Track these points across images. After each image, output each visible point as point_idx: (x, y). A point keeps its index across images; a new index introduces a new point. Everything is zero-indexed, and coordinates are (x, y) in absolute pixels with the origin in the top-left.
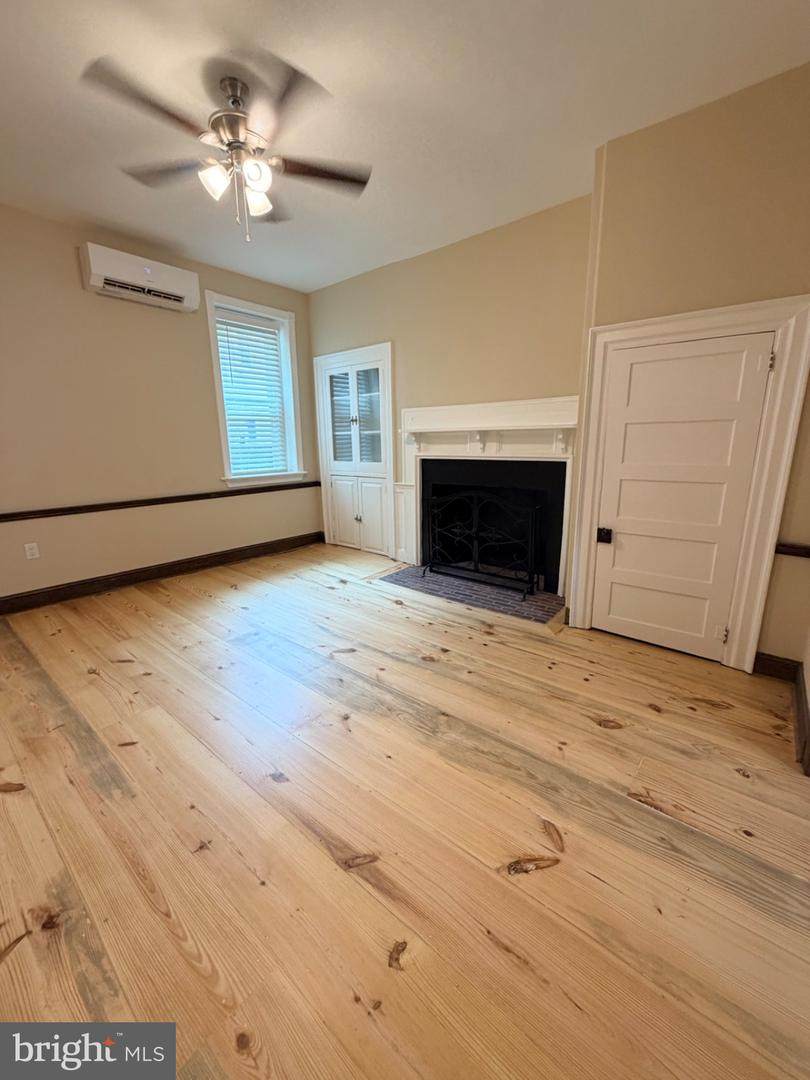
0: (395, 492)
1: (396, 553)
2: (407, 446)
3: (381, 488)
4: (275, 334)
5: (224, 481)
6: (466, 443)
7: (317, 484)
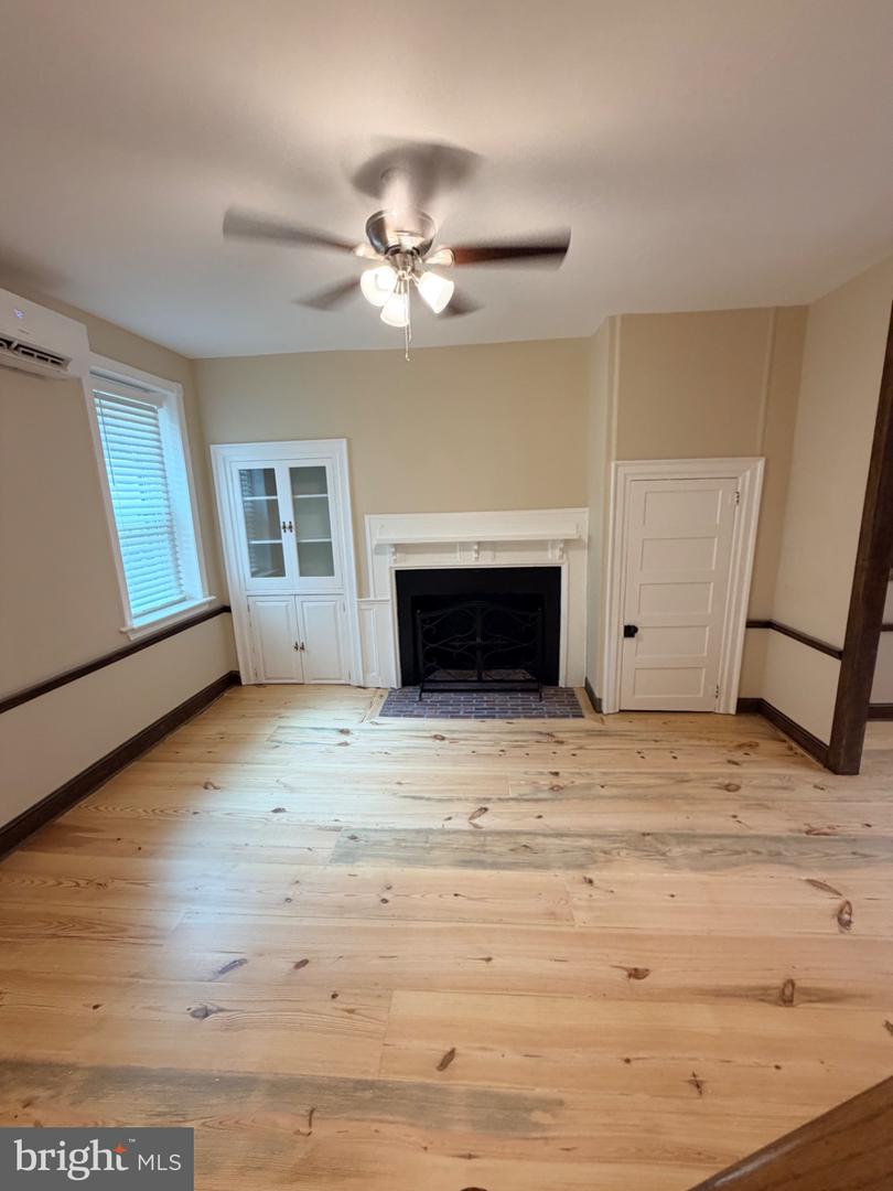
0: (359, 610)
1: (364, 678)
2: (375, 557)
3: (335, 606)
4: (154, 411)
5: (125, 633)
6: (455, 552)
7: (227, 609)
